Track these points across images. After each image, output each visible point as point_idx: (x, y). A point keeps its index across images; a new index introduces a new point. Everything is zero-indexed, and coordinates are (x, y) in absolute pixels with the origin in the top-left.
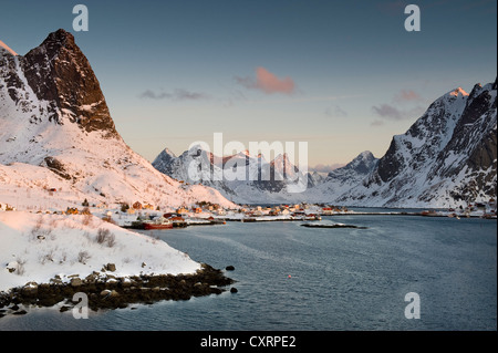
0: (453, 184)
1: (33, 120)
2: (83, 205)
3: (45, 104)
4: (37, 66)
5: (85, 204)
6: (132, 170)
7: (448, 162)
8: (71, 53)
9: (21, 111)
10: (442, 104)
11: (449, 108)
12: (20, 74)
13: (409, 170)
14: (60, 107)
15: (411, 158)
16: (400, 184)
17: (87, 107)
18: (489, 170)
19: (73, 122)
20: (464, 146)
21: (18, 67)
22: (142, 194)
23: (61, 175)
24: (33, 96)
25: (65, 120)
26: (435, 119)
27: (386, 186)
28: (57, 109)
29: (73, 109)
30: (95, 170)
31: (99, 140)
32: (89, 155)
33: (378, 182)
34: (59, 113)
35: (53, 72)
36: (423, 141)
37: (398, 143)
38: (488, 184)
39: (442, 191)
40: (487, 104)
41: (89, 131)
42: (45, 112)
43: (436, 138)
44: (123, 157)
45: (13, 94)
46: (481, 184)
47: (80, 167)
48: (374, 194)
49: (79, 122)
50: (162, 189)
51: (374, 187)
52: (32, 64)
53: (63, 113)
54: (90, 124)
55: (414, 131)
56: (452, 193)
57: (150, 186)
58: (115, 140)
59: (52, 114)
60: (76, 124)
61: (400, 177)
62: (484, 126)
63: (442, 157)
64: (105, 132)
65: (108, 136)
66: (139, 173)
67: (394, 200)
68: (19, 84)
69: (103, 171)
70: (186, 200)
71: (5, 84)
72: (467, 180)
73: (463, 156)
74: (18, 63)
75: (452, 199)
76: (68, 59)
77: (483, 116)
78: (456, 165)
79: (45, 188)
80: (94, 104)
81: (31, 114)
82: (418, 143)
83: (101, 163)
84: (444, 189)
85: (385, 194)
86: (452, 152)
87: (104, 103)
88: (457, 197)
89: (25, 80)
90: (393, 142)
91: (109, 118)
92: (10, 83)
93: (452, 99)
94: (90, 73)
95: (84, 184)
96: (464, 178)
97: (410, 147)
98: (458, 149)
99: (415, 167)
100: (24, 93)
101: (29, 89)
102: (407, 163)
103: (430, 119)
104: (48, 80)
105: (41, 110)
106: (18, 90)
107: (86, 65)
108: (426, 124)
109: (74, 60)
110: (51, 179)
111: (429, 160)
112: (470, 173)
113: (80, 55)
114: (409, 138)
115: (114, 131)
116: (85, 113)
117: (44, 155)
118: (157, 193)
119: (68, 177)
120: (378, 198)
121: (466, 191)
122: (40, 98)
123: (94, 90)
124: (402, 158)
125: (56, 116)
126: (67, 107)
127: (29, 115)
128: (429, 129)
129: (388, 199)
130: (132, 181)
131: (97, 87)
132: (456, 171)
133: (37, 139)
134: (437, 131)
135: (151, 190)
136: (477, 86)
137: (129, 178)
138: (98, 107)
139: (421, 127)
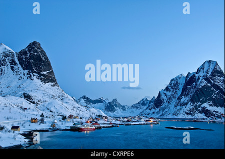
0: (186, 109)
1: (20, 79)
2: (41, 116)
3: (26, 71)
4: (24, 56)
5: (42, 116)
6: (65, 100)
7: (182, 100)
8: (39, 50)
9: (15, 75)
10: (177, 80)
11: (179, 81)
12: (16, 60)
13: (166, 104)
14: (33, 72)
15: (166, 99)
16: (163, 109)
17: (45, 73)
18: (199, 103)
19: (38, 79)
20: (188, 94)
21: (15, 57)
22: (71, 111)
23: (30, 102)
24: (21, 68)
25: (35, 78)
26: (175, 85)
27: (158, 110)
28: (31, 73)
29: (38, 73)
30: (47, 99)
31: (50, 87)
32: (45, 93)
33: (154, 108)
34: (32, 75)
35: (30, 58)
36: (171, 93)
37: (161, 94)
38: (199, 109)
39: (182, 112)
40: (195, 79)
41: (45, 83)
42: (26, 75)
43: (176, 92)
44: (61, 94)
45: (12, 68)
46: (196, 109)
47: (40, 98)
48: (153, 113)
49: (41, 79)
50: (80, 109)
51: (153, 110)
52: (21, 55)
53: (34, 75)
54: (46, 80)
55: (167, 89)
56: (186, 112)
57: (74, 107)
58: (57, 87)
59: (28, 76)
60: (39, 80)
61: (163, 106)
62: (195, 87)
63: (179, 98)
64: (52, 84)
65: (54, 85)
66: (68, 101)
67: (163, 115)
68: (15, 64)
69: (52, 100)
70: (92, 114)
71: (9, 64)
72: (191, 107)
73: (188, 98)
74: (15, 55)
75: (186, 115)
76: (38, 53)
77: (194, 84)
78: (186, 102)
79: (21, 108)
80: (48, 72)
81: (20, 76)
82: (169, 94)
83: (51, 96)
84: (182, 111)
85: (158, 113)
86: (183, 97)
87: (52, 71)
88: (188, 114)
89: (18, 62)
90: (159, 93)
91: (54, 78)
92: (11, 63)
93: (180, 78)
94: (47, 58)
95: (42, 106)
96: (189, 106)
97: (166, 95)
98: (186, 95)
99: (169, 102)
100: (17, 67)
101: (19, 66)
102: (165, 101)
103: (172, 85)
104: (28, 62)
105: (24, 74)
106: (15, 66)
107: (45, 55)
108: (171, 87)
109: (40, 53)
110: (25, 103)
111: (174, 100)
112: (192, 104)
113: (43, 51)
114: (165, 92)
115: (56, 83)
116: (44, 75)
117: (23, 92)
118: (78, 111)
119: (34, 103)
120: (155, 114)
121: (191, 112)
122: (24, 69)
123: (48, 65)
124: (163, 99)
125: (30, 77)
126: (36, 72)
127: (18, 76)
128: (173, 88)
129: (160, 115)
130: (66, 105)
131: (49, 64)
132: (186, 104)
133: (21, 86)
134: (176, 89)
135: (75, 109)
136: (189, 73)
137: (64, 104)
138: (50, 73)
139: (169, 88)
